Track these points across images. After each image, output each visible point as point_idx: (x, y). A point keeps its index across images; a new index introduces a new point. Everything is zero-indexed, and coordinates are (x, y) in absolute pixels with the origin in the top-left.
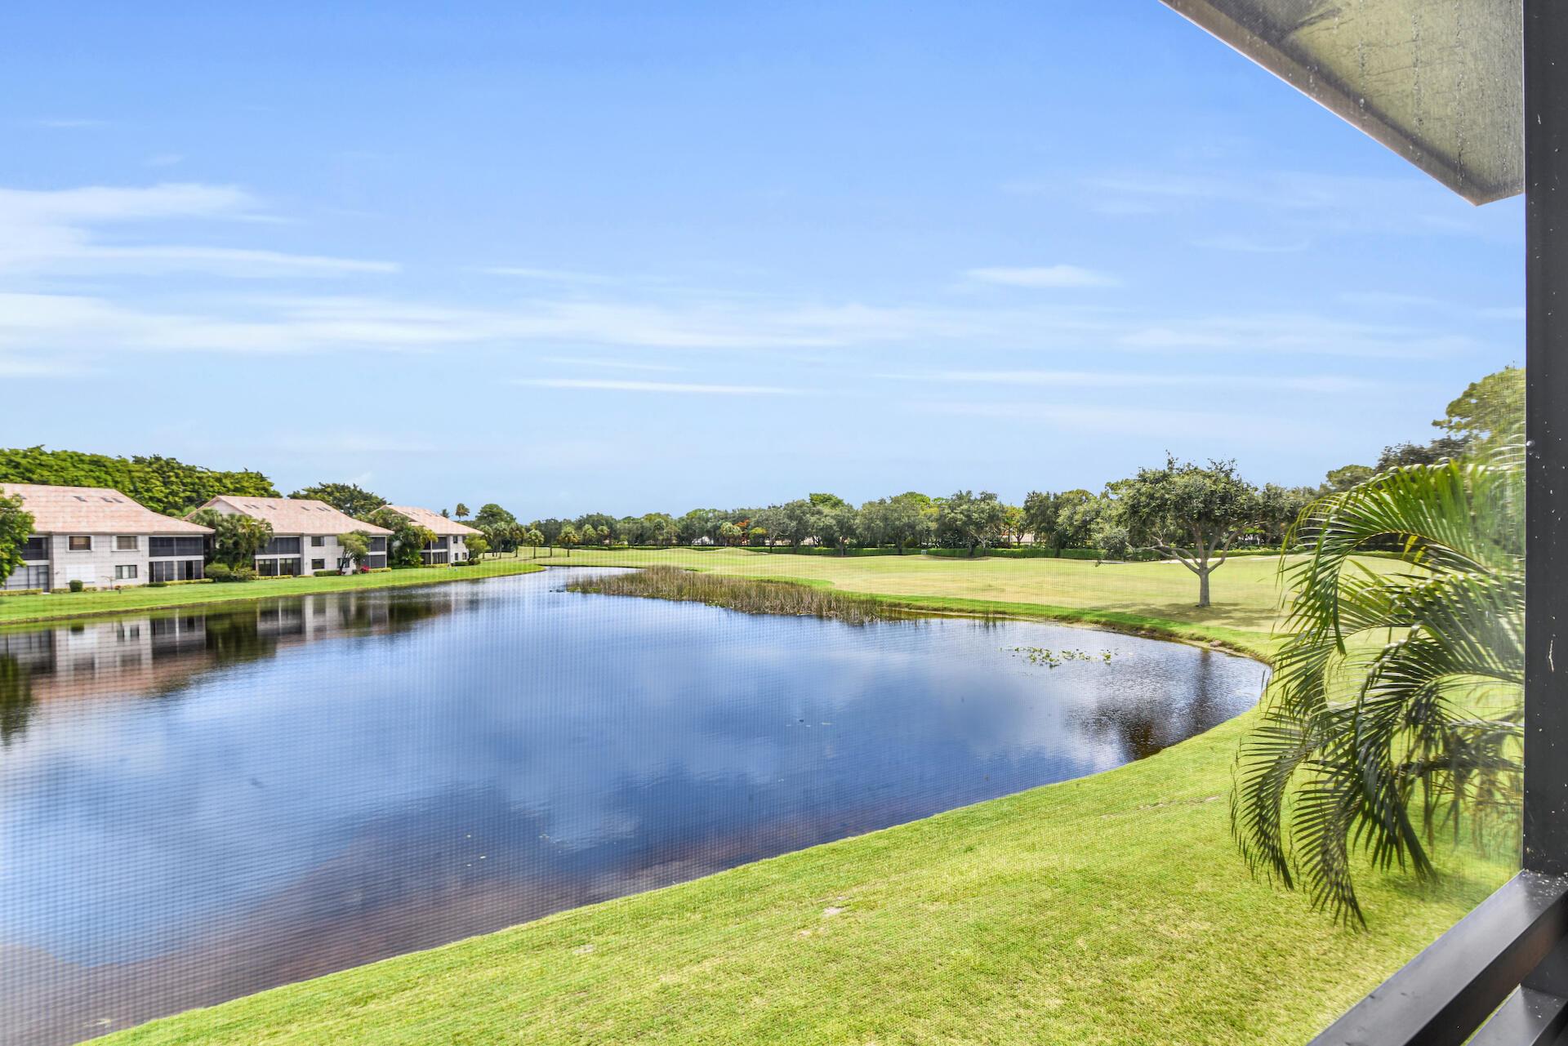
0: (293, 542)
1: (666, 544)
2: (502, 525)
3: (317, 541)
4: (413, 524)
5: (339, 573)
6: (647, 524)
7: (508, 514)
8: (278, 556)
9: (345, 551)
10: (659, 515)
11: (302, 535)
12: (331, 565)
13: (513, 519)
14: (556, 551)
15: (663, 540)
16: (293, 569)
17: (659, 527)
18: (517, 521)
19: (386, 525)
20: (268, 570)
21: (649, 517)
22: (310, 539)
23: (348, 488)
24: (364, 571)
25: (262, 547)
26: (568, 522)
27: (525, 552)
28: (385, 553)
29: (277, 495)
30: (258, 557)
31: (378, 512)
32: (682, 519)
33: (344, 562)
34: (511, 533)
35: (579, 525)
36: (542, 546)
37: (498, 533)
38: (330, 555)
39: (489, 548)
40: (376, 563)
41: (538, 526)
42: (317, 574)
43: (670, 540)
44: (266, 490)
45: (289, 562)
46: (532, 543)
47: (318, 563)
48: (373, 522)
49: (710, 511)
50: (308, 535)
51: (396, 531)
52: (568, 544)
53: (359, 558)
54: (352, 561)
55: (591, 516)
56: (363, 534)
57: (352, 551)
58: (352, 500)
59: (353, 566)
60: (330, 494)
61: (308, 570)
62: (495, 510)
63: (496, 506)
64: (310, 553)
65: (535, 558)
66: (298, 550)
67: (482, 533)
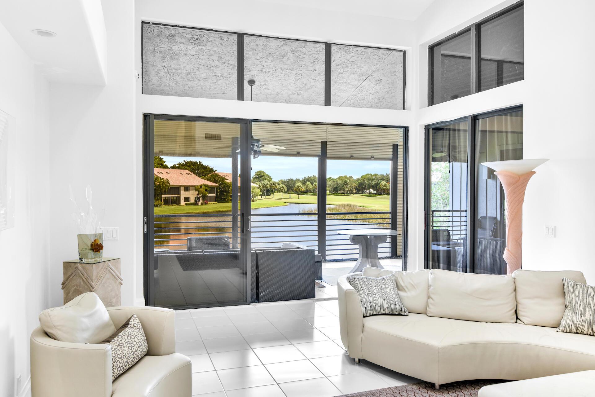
0: (176, 189)
1: (350, 193)
2: (266, 182)
3: (187, 189)
4: (227, 181)
5: (195, 204)
6: (339, 182)
7: (268, 176)
8: (171, 196)
9: (198, 194)
10: (346, 177)
11: (181, 186)
12: (192, 200)
13: (270, 179)
14: (292, 195)
15: (348, 190)
16: (177, 201)
17: (346, 183)
18: (273, 180)
19: (215, 182)
20: (167, 202)
21: (340, 178)
22: (184, 188)
23: (197, 163)
24: (206, 204)
25: (165, 191)
26: (298, 180)
27: (277, 195)
28: (215, 195)
29: (166, 167)
30: (163, 196)
31: (211, 175)
32: (358, 179)
33: (197, 199)
34: (270, 186)
35: (304, 182)
36: (285, 193)
37: (264, 186)
38: (192, 195)
39: (261, 193)
40: (211, 199)
41: (283, 182)
42: (186, 204)
43: (351, 190)
44: (162, 165)
45: (175, 198)
46: (281, 191)
47: (187, 199)
48: (209, 180)
49: (374, 175)
50: (183, 186)
51: (220, 185)
52: (298, 192)
53: (204, 197)
54: (201, 199)
55: (310, 178)
56: (206, 186)
57: (201, 194)
58: (198, 169)
59: (201, 201)
60: (189, 166)
61: (183, 203)
62: (262, 174)
63: (263, 172)
64: (184, 194)
65: (282, 199)
66: (179, 193)
67: (258, 186)
